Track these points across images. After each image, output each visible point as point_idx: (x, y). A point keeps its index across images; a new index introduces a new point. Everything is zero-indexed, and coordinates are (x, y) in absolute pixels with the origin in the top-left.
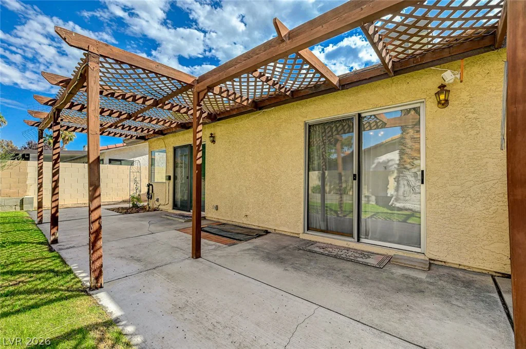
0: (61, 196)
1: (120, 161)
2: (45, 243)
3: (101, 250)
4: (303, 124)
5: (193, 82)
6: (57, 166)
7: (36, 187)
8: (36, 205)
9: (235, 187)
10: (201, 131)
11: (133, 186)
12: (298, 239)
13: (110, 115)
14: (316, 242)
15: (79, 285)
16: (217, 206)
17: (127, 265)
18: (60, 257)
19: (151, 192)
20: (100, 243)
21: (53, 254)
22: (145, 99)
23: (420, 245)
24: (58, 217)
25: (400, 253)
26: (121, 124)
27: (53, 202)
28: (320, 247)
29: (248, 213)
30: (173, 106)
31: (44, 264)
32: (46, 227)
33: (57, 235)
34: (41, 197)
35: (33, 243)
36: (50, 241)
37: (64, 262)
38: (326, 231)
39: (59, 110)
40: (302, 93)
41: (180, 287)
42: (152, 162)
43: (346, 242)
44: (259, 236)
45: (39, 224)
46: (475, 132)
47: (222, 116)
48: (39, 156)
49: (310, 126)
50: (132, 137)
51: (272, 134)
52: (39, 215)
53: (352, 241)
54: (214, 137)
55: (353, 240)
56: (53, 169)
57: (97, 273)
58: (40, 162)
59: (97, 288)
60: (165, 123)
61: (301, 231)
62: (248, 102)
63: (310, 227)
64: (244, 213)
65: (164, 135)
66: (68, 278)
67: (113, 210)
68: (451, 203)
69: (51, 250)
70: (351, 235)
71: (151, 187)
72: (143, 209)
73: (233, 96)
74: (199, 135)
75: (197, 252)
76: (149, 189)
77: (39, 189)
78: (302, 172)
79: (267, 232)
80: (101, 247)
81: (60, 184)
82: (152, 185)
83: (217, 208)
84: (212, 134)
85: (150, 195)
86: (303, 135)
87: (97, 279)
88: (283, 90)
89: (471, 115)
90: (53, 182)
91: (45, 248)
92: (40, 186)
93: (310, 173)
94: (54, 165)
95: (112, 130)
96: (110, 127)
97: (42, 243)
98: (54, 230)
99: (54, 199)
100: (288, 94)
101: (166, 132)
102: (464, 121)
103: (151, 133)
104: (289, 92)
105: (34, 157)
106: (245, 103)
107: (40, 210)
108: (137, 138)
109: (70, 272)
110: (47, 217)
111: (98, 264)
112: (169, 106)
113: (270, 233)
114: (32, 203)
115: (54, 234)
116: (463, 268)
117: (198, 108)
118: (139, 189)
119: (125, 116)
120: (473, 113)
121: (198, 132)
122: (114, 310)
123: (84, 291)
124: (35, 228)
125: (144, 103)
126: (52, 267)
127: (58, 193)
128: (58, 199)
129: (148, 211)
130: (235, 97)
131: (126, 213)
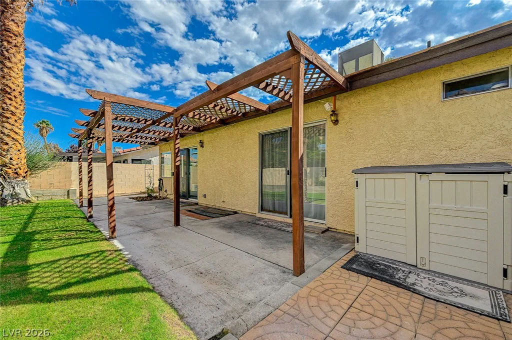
0: (94, 187)
1: (140, 160)
2: (85, 218)
3: (115, 217)
4: (258, 134)
5: (173, 111)
6: (90, 167)
7: (78, 181)
8: (78, 195)
9: (217, 180)
10: (179, 143)
11: (148, 181)
12: (254, 217)
13: (125, 130)
14: (264, 219)
15: (104, 237)
16: (205, 195)
17: (133, 228)
18: (93, 225)
19: (161, 184)
20: (113, 213)
21: (90, 223)
22: (146, 121)
23: (325, 218)
24: (92, 201)
25: (313, 224)
26: (135, 135)
27: (89, 191)
28: (264, 222)
29: (225, 200)
30: (166, 124)
31: (84, 228)
32: (85, 209)
33: (92, 213)
34: (81, 188)
35: (77, 217)
36: (88, 217)
37: (96, 227)
38: (274, 211)
39: (91, 130)
40: (250, 115)
41: (159, 238)
42: (162, 161)
43: (283, 218)
44: (228, 215)
45: (80, 207)
46: (352, 142)
47: (204, 129)
48: (79, 159)
49: (262, 136)
50: (145, 143)
51: (239, 141)
52: (81, 201)
53: (286, 218)
54: (202, 143)
55: (287, 216)
56: (88, 169)
57: (112, 229)
58: (80, 163)
59: (113, 238)
60: (165, 134)
61: (257, 211)
62: (216, 121)
63: (262, 209)
64: (222, 200)
65: (168, 141)
66: (98, 234)
67: (133, 198)
68: (339, 190)
69: (88, 221)
70: (286, 214)
71: (161, 181)
72: (156, 198)
73: (204, 117)
74: (177, 146)
75: (177, 223)
76: (160, 183)
77: (80, 182)
78: (258, 169)
79: (236, 213)
80: (114, 215)
81: (93, 178)
82: (162, 180)
83: (205, 196)
84: (201, 141)
85: (161, 188)
86: (258, 142)
87: (113, 232)
88: (235, 113)
89: (350, 131)
90: (88, 177)
91: (85, 221)
92: (81, 180)
93: (264, 170)
94: (89, 166)
95: (129, 138)
96: (127, 137)
97: (83, 218)
98: (90, 209)
99: (89, 189)
100: (240, 115)
101: (168, 139)
102: (346, 134)
103: (158, 140)
104: (241, 114)
105: (76, 159)
106: (214, 121)
107: (81, 197)
108: (149, 144)
109: (99, 231)
110: (86, 203)
111: (113, 224)
112: (164, 124)
113: (238, 213)
114: (75, 193)
115: (90, 212)
116: (346, 232)
117: (176, 128)
118: (153, 182)
119: (136, 130)
120: (351, 129)
121: (177, 144)
122: (120, 246)
123: (106, 239)
124: (78, 209)
125: (145, 123)
126: (89, 229)
127: (92, 185)
128: (92, 189)
129: (159, 199)
130: (205, 118)
131: (142, 201)
